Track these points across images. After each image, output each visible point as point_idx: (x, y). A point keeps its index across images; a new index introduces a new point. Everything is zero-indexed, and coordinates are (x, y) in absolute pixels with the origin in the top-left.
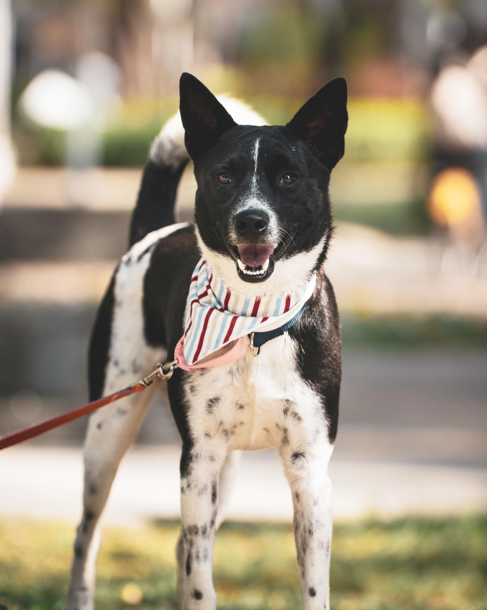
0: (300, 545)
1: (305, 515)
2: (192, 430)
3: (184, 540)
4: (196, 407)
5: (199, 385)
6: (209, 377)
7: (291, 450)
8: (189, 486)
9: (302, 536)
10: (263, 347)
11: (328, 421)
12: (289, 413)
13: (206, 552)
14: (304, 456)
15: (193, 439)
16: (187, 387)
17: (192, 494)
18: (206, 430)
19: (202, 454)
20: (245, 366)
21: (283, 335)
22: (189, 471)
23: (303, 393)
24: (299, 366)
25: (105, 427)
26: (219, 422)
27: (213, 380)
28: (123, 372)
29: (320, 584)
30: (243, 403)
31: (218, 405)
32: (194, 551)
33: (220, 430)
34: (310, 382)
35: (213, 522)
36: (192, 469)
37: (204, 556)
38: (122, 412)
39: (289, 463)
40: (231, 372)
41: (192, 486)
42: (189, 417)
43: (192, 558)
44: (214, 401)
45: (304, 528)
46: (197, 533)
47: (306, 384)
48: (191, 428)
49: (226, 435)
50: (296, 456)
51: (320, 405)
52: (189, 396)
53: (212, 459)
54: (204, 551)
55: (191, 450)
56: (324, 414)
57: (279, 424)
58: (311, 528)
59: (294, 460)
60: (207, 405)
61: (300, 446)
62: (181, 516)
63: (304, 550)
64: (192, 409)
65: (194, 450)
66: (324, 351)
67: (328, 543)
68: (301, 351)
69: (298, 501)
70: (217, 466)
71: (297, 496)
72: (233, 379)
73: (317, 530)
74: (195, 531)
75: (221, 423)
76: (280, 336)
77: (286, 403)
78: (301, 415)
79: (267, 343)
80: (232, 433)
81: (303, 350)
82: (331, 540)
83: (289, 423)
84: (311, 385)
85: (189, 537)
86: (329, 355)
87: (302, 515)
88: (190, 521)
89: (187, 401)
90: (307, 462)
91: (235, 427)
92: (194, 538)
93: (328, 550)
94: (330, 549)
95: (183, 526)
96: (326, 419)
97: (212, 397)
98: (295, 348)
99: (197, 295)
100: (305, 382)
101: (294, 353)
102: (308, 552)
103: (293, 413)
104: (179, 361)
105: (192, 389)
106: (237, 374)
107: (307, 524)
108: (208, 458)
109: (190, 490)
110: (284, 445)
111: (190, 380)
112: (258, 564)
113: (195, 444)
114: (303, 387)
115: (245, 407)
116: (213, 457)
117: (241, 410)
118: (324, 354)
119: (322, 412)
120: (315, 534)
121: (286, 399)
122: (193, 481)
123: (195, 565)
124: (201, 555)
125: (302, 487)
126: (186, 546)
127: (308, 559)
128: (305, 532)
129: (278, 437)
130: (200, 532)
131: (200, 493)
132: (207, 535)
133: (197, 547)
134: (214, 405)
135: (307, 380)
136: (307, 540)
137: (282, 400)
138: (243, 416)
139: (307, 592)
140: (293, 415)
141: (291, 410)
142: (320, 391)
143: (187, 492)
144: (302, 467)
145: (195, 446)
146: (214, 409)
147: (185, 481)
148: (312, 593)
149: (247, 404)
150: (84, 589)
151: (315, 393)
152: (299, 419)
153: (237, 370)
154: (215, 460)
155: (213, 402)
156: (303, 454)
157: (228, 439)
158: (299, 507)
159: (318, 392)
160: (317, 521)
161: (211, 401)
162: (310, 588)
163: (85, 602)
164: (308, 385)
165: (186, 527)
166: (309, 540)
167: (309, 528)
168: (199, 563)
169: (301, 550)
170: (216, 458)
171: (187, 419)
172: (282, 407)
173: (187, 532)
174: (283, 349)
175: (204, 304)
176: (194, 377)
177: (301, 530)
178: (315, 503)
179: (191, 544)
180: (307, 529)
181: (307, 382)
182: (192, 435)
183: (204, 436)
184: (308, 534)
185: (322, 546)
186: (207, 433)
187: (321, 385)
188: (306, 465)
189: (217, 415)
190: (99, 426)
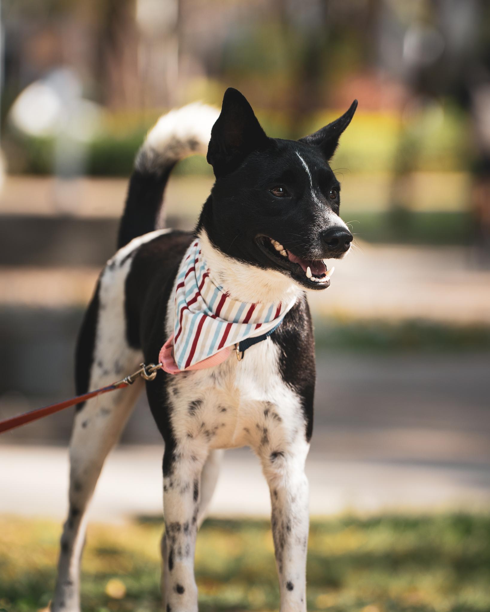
0: (278, 541)
1: (283, 512)
2: (174, 431)
3: (167, 536)
4: (179, 409)
5: (181, 388)
6: (192, 380)
7: (271, 449)
8: (171, 485)
9: (280, 532)
10: (247, 352)
11: (306, 421)
12: (269, 414)
13: (188, 548)
14: (283, 455)
15: (176, 439)
16: (170, 390)
17: (175, 493)
18: (189, 431)
19: (185, 454)
20: (228, 370)
21: (266, 340)
22: (171, 470)
23: (284, 395)
24: (281, 369)
25: (89, 425)
26: (201, 423)
27: (196, 383)
28: (106, 373)
29: (298, 578)
30: (226, 406)
31: (200, 407)
32: (176, 547)
33: (202, 431)
34: (291, 384)
35: (194, 519)
36: (174, 468)
37: (186, 552)
38: (105, 412)
39: (268, 462)
40: (213, 376)
41: (175, 484)
42: (172, 419)
43: (174, 554)
44: (196, 403)
45: (282, 525)
46: (179, 529)
47: (287, 386)
48: (174, 429)
49: (208, 435)
50: (276, 455)
51: (299, 406)
52: (172, 398)
53: (194, 458)
54: (186, 547)
55: (174, 450)
56: (304, 414)
57: (260, 424)
58: (289, 525)
59: (273, 459)
60: (189, 407)
61: (279, 445)
62: (163, 514)
63: (282, 546)
64: (175, 411)
65: (177, 450)
66: (303, 354)
67: (305, 538)
68: (283, 355)
69: (277, 498)
70: (199, 466)
71: (275, 494)
72: (214, 383)
73: (295, 526)
74: (177, 527)
75: (203, 425)
76: (263, 341)
77: (266, 404)
78: (281, 415)
79: (250, 348)
80: (214, 433)
81: (284, 353)
82: (307, 535)
83: (270, 423)
84: (291, 387)
85: (171, 533)
86: (307, 356)
87: (280, 512)
88: (172, 519)
89: (171, 403)
90: (286, 461)
91: (216, 428)
92: (176, 534)
93: (305, 546)
94: (306, 544)
95: (166, 523)
96: (305, 419)
97: (194, 399)
98: (277, 352)
99: (186, 302)
100: (286, 385)
101: (276, 356)
102: (285, 548)
103: (273, 414)
104: (164, 365)
105: (176, 391)
106: (219, 378)
107: (285, 520)
108: (191, 458)
109: (173, 489)
110: (263, 444)
111: (174, 383)
112: (239, 560)
113: (178, 444)
114: (284, 389)
115: (228, 410)
116: (195, 457)
117: (223, 413)
118: (303, 356)
119: (301, 413)
120: (292, 529)
121: (267, 401)
122: (175, 480)
123: (177, 560)
124: (183, 551)
125: (281, 484)
126: (169, 542)
127: (286, 554)
128: (283, 528)
129: (257, 436)
130: (182, 529)
131: (182, 492)
132: (189, 532)
133: (180, 543)
134: (196, 407)
135: (288, 382)
136: (285, 536)
137: (263, 402)
138: (225, 418)
139: (285, 586)
140: (274, 416)
141: (272, 411)
142: (300, 392)
143: (170, 491)
144: (281, 466)
145: (178, 446)
146: (197, 411)
147: (168, 480)
148: (290, 587)
149: (230, 407)
150: (70, 583)
151: (295, 394)
152: (279, 419)
153: (219, 374)
154: (197, 459)
155: (195, 405)
156: (282, 453)
157: (209, 440)
158: (277, 504)
159: (297, 393)
160: (295, 518)
161: (193, 403)
162: (287, 582)
163: (71, 596)
164: (288, 387)
165: (168, 524)
166: (287, 536)
167: (287, 524)
168: (181, 559)
169: (279, 546)
170: (198, 457)
171: (170, 420)
172: (262, 409)
173: (170, 529)
174: (266, 354)
175: (194, 311)
176: (177, 379)
177: (279, 526)
178: (293, 500)
179: (174, 540)
180: (285, 525)
181: (287, 384)
182: (175, 435)
183: (187, 437)
184: (286, 530)
185: (300, 542)
186: (189, 434)
187: (300, 386)
188: (285, 463)
189: (199, 417)
190: (84, 425)
